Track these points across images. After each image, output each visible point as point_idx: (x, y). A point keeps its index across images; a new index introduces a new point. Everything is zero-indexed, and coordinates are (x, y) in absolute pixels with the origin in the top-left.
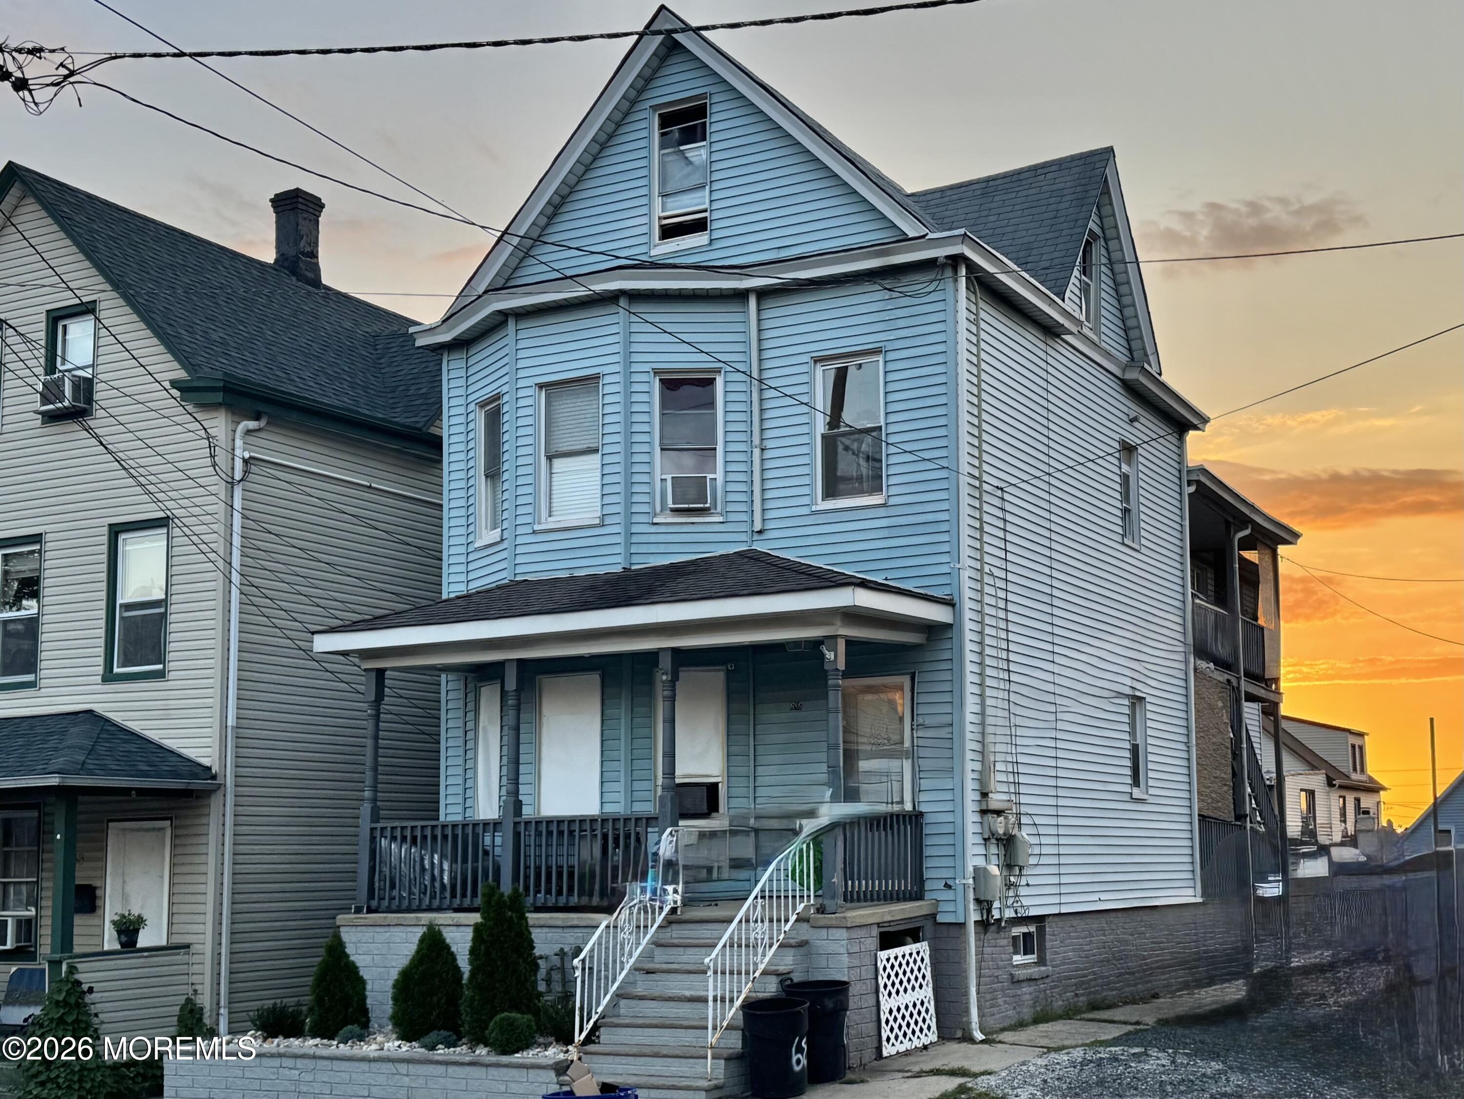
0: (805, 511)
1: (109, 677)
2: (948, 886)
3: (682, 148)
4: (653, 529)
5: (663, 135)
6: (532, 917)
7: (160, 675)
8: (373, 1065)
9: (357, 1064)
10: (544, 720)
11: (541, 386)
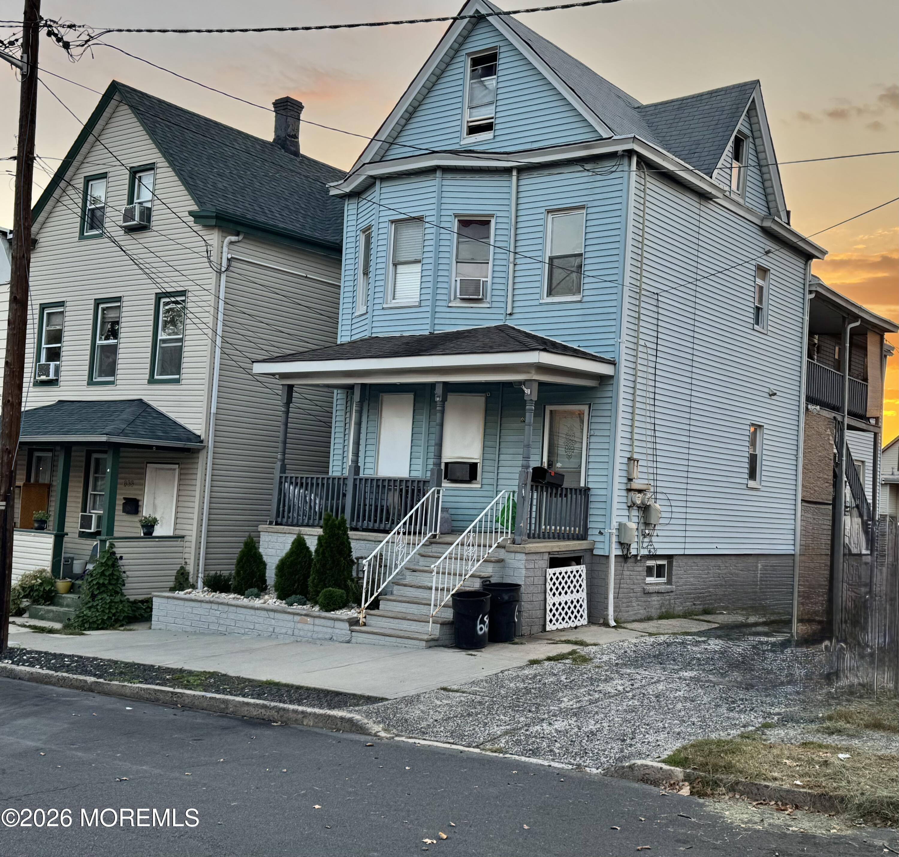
0: (536, 303)
1: (152, 381)
2: (601, 533)
3: (482, 79)
4: (449, 310)
5: (473, 71)
6: (351, 533)
7: (177, 381)
8: (257, 611)
9: (249, 610)
10: (383, 420)
11: (392, 222)
